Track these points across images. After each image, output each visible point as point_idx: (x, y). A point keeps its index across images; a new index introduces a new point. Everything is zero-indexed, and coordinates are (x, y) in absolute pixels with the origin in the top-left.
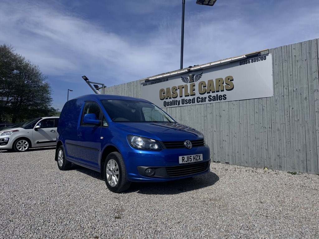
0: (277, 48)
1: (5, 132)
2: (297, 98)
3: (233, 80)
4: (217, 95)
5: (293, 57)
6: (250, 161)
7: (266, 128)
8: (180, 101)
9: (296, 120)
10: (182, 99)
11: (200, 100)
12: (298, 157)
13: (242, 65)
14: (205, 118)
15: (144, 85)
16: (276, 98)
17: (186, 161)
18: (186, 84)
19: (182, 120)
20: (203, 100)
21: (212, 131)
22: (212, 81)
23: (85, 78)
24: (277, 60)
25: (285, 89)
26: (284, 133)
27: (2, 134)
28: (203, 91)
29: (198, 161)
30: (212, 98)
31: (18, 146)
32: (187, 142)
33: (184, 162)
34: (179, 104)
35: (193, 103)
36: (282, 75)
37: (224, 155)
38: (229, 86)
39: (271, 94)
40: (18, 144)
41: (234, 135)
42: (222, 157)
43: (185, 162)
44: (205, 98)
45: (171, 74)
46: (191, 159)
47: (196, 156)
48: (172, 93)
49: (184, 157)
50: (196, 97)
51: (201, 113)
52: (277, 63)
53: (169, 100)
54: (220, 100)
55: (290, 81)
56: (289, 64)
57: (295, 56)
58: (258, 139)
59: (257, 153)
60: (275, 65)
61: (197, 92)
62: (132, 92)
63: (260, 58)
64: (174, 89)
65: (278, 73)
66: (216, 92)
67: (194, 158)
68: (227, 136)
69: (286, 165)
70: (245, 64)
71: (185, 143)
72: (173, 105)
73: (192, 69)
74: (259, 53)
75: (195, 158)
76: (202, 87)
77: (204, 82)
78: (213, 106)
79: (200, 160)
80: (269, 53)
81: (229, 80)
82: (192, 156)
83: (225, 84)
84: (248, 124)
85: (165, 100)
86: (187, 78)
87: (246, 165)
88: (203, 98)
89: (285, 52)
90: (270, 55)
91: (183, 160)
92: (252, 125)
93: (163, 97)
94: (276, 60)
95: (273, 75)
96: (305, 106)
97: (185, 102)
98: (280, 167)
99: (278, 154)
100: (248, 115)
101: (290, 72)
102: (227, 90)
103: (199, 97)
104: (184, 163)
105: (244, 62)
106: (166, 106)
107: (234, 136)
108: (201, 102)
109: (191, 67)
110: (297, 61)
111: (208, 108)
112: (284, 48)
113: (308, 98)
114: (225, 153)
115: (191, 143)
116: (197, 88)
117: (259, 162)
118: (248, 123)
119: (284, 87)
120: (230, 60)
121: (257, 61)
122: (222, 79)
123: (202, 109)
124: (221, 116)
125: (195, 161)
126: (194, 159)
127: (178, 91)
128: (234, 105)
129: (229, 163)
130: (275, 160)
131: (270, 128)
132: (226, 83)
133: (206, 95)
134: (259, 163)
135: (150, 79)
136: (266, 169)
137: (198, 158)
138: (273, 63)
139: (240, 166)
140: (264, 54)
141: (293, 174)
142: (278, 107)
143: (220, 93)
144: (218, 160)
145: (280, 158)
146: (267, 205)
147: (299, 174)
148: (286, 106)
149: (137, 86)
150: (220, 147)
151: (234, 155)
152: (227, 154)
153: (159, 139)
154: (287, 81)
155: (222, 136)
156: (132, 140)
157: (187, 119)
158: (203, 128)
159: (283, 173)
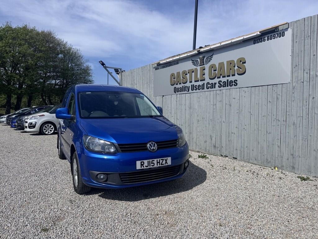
0: (299, 20)
1: (33, 117)
3: (245, 63)
4: (228, 80)
6: (259, 158)
7: (279, 121)
8: (189, 87)
9: (316, 112)
10: (192, 85)
11: (210, 86)
13: (256, 44)
14: (214, 107)
15: (156, 70)
16: (294, 84)
17: (146, 166)
18: (195, 67)
19: (191, 108)
20: (213, 86)
21: (220, 122)
22: (223, 63)
23: (102, 63)
24: (298, 36)
25: (305, 74)
26: (301, 128)
27: (31, 118)
28: (213, 76)
29: (164, 165)
30: (222, 84)
31: (45, 129)
32: (150, 144)
33: (144, 167)
34: (188, 91)
35: (202, 89)
36: (303, 56)
37: (232, 149)
38: (241, 70)
39: (289, 80)
40: (44, 128)
41: (243, 128)
42: (229, 152)
43: (145, 168)
44: (215, 84)
45: (181, 56)
46: (154, 163)
47: (161, 160)
48: (182, 78)
49: (143, 162)
50: (205, 82)
51: (210, 101)
52: (298, 41)
53: (179, 86)
54: (230, 86)
55: (313, 64)
56: (313, 40)
58: (270, 133)
59: (268, 150)
60: (295, 43)
61: (207, 77)
62: (145, 77)
63: (277, 34)
64: (184, 73)
65: (298, 53)
66: (226, 76)
67: (157, 163)
68: (236, 128)
69: (300, 167)
70: (260, 43)
71: (148, 145)
72: (183, 91)
73: (202, 50)
74: (277, 28)
75: (159, 162)
76: (213, 71)
77: (215, 65)
78: (223, 93)
79: (166, 164)
80: (288, 28)
81: (241, 63)
82: (156, 160)
83: (236, 68)
84: (260, 116)
85: (175, 86)
86: (198, 61)
87: (255, 162)
88: (212, 84)
89: (308, 26)
90: (290, 30)
91: (142, 165)
92: (263, 116)
93: (173, 83)
94: (297, 36)
95: (292, 56)
97: (195, 88)
98: (293, 169)
99: (292, 153)
100: (260, 105)
101: (313, 52)
102: (238, 74)
103: (209, 83)
104: (142, 168)
105: (258, 40)
106: (176, 92)
108: (211, 88)
109: (201, 48)
111: (217, 95)
112: (308, 20)
114: (233, 146)
115: (156, 145)
116: (207, 72)
117: (269, 160)
118: (260, 114)
119: (304, 70)
120: (242, 38)
121: (274, 39)
122: (233, 61)
123: (211, 96)
124: (230, 105)
125: (159, 166)
126: (158, 164)
127: (188, 76)
128: (245, 92)
129: (236, 158)
130: (288, 159)
131: (284, 121)
132: (238, 67)
133: (216, 80)
134: (269, 161)
135: (161, 62)
136: (276, 169)
137: (164, 162)
138: (293, 41)
139: (249, 162)
140: (283, 30)
141: (303, 179)
142: (295, 96)
143: (231, 78)
144: (226, 154)
145: (294, 157)
146: (225, 229)
147: (311, 180)
148: (306, 95)
149: (149, 70)
150: (229, 140)
151: (242, 150)
152: (235, 148)
153: (114, 141)
154: (308, 63)
155: (231, 128)
156: (87, 141)
157: (196, 107)
158: (211, 118)
159: (292, 177)
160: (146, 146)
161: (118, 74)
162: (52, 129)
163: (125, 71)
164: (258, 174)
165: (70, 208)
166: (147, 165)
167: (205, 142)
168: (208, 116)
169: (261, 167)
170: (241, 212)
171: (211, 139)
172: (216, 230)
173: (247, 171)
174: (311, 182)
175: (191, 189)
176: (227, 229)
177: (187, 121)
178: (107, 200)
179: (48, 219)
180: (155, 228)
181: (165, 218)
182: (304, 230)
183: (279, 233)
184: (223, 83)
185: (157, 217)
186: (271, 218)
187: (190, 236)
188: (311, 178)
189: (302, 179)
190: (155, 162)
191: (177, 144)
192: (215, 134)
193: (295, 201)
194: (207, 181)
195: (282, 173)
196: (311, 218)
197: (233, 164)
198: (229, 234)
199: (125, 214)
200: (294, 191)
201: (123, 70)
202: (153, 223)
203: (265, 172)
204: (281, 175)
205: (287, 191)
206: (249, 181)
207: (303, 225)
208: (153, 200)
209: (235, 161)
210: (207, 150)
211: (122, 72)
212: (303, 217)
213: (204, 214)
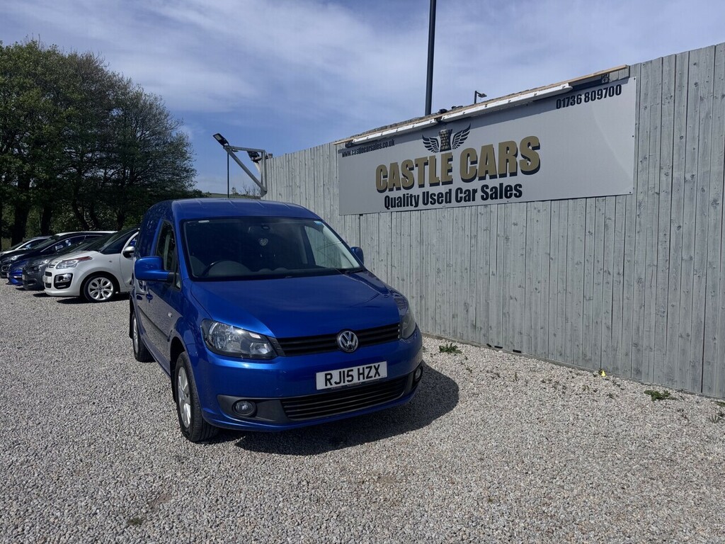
0: (651, 62)
1: (64, 262)
2: (691, 199)
3: (538, 148)
4: (501, 185)
5: (692, 86)
6: (568, 351)
7: (609, 273)
8: (418, 196)
9: (685, 257)
10: (424, 193)
11: (463, 195)
12: (684, 352)
13: (562, 109)
14: (473, 241)
15: (343, 156)
16: (640, 198)
17: (336, 383)
18: (433, 154)
19: (423, 243)
20: (469, 195)
21: (486, 274)
22: (491, 147)
23: (220, 139)
24: (649, 96)
25: (663, 175)
26: (654, 289)
27: (60, 265)
28: (469, 174)
29: (373, 378)
30: (490, 193)
31: (92, 290)
32: (343, 337)
33: (331, 385)
34: (417, 205)
35: (446, 202)
36: (658, 137)
37: (511, 333)
38: (530, 163)
39: (629, 189)
40: (91, 286)
41: (534, 287)
42: (506, 337)
43: (334, 385)
44: (475, 191)
45: (400, 129)
46: (352, 376)
47: (367, 368)
48: (401, 176)
49: (331, 374)
50: (453, 187)
51: (464, 230)
52: (648, 105)
53: (395, 194)
54: (507, 197)
55: (680, 155)
56: (679, 105)
57: (696, 84)
58: (590, 299)
59: (585, 334)
60: (642, 110)
61: (456, 175)
62: (320, 172)
63: (607, 89)
64: (407, 166)
65: (648, 130)
66: (498, 176)
67: (359, 374)
68: (520, 287)
69: (651, 369)
70: (570, 106)
71: (340, 339)
72: (404, 206)
73: (446, 117)
74: (605, 75)
75: (363, 374)
76: (469, 163)
77: (474, 151)
78: (491, 211)
79: (377, 377)
80: (629, 77)
81: (530, 148)
82: (355, 369)
83: (519, 158)
84: (570, 262)
85: (387, 193)
86: (436, 139)
87: (560, 360)
88: (469, 191)
89: (669, 74)
90: (632, 82)
91: (327, 380)
92: (577, 264)
93: (382, 186)
94: (646, 95)
95: (637, 137)
96: (712, 223)
97: (430, 200)
98: (637, 374)
99: (636, 342)
100: (570, 240)
101: (680, 130)
102: (524, 172)
103: (461, 189)
104: (329, 386)
105: (566, 100)
106: (390, 207)
107: (536, 289)
108: (465, 201)
109: (443, 111)
110: (702, 99)
111: (479, 215)
112: (669, 62)
113: (720, 202)
114: (513, 326)
115: (355, 337)
116: (456, 164)
117: (589, 355)
118: (569, 259)
119: (661, 168)
120: (531, 95)
121: (598, 98)
122: (513, 143)
123: (467, 217)
124: (507, 239)
125: (362, 380)
126: (361, 376)
127: (415, 172)
128: (539, 211)
129: (520, 352)
130: (627, 354)
131: (619, 274)
132: (522, 156)
133: (477, 184)
134: (587, 358)
135: (356, 140)
136: (603, 374)
137: (373, 372)
138: (638, 105)
139: (546, 361)
140: (617, 80)
141: (657, 397)
142: (642, 222)
143: (509, 181)
144: (499, 343)
145: (639, 350)
146: (500, 508)
147: (673, 399)
148: (664, 220)
149: (329, 157)
150: (504, 314)
151: (532, 335)
152: (517, 330)
153: (268, 332)
154: (670, 153)
155: (509, 287)
156: (211, 331)
157: (434, 241)
158: (467, 264)
159: (634, 392)
160: (336, 340)
161: (256, 161)
162: (109, 288)
163: (271, 155)
164: (564, 388)
165: (179, 474)
166: (338, 381)
167: (453, 317)
168: (459, 261)
169: (571, 372)
170: (530, 472)
171: (467, 311)
172: (482, 510)
173: (543, 382)
174: (672, 402)
175: (428, 424)
176: (504, 508)
177: (414, 271)
178: (254, 454)
179: (137, 498)
180: (361, 511)
181: (378, 490)
182: (651, 506)
183: (603, 512)
184: (491, 190)
185: (363, 487)
186: (589, 482)
187: (431, 525)
188: (673, 394)
189: (655, 397)
190: (355, 373)
191: (399, 333)
192: (474, 300)
193: (638, 445)
194: (460, 405)
195: (614, 383)
196: (667, 480)
197: (513, 365)
198: (506, 517)
199: (296, 483)
200: (638, 423)
201: (268, 152)
202: (355, 499)
203: (579, 383)
204: (613, 388)
205: (622, 423)
206: (547, 405)
207: (652, 495)
208: (351, 450)
209: (517, 357)
210: (459, 335)
211: (266, 158)
212: (651, 479)
213: (457, 478)
